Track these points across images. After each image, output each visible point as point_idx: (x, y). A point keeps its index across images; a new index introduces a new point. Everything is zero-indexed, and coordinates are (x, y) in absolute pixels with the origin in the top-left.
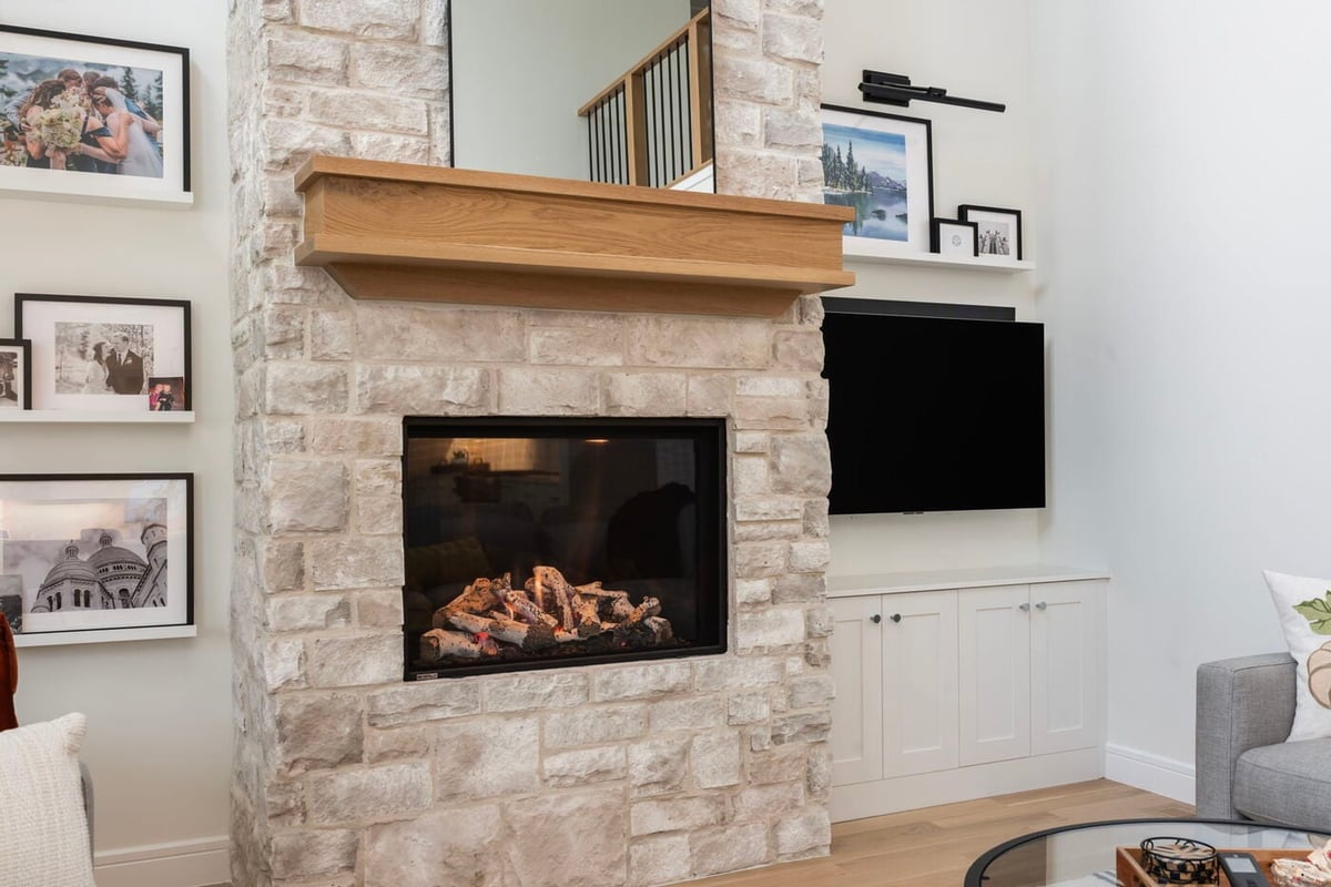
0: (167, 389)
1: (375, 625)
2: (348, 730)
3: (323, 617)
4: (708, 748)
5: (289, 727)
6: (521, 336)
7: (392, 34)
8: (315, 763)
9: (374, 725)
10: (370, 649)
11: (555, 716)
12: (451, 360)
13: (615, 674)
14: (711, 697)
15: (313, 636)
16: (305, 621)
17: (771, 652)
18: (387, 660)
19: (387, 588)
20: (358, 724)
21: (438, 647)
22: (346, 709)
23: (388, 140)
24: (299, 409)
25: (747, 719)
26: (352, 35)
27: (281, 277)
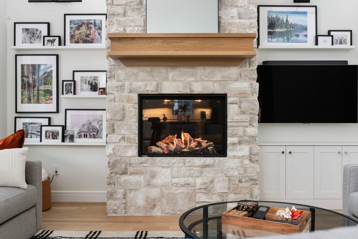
0: (102, 90)
1: (130, 143)
2: (124, 166)
3: (119, 140)
4: (218, 182)
5: (110, 164)
6: (167, 74)
7: (135, 3)
8: (117, 173)
9: (130, 166)
10: (129, 148)
11: (175, 169)
12: (149, 80)
13: (192, 159)
14: (220, 168)
15: (116, 144)
16: (114, 141)
17: (238, 157)
18: (134, 151)
19: (133, 134)
20: (126, 165)
21: (151, 150)
22: (123, 162)
23: (134, 29)
24: (114, 92)
25: (230, 175)
26: (126, 5)
27: (110, 62)
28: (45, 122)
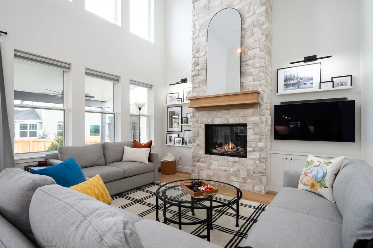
1: (201, 147)
2: (198, 158)
4: (242, 171)
5: (193, 157)
6: (217, 114)
8: (195, 161)
9: (201, 158)
10: (200, 150)
11: (220, 162)
12: (209, 117)
14: (243, 164)
15: (195, 148)
16: (195, 146)
17: (253, 159)
18: (202, 151)
19: (203, 143)
22: (198, 156)
25: (248, 168)
27: (193, 110)
28: (177, 136)
